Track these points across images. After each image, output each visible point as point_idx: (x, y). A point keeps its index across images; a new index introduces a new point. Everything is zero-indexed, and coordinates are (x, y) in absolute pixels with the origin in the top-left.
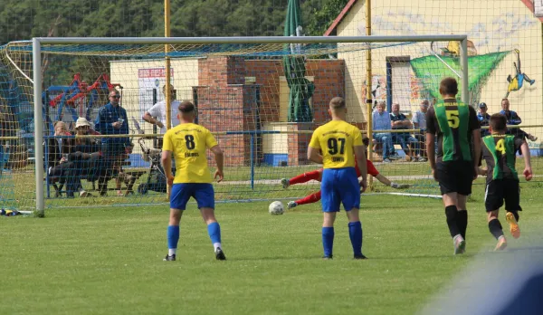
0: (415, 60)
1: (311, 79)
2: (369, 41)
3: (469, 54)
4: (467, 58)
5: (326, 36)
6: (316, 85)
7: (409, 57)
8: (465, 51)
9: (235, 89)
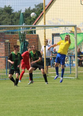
0: (61, 34)
1: (27, 40)
2: (45, 27)
3: (77, 32)
4: (77, 34)
5: (33, 25)
6: (29, 43)
7: (59, 33)
8: (76, 31)
9: (2, 44)
